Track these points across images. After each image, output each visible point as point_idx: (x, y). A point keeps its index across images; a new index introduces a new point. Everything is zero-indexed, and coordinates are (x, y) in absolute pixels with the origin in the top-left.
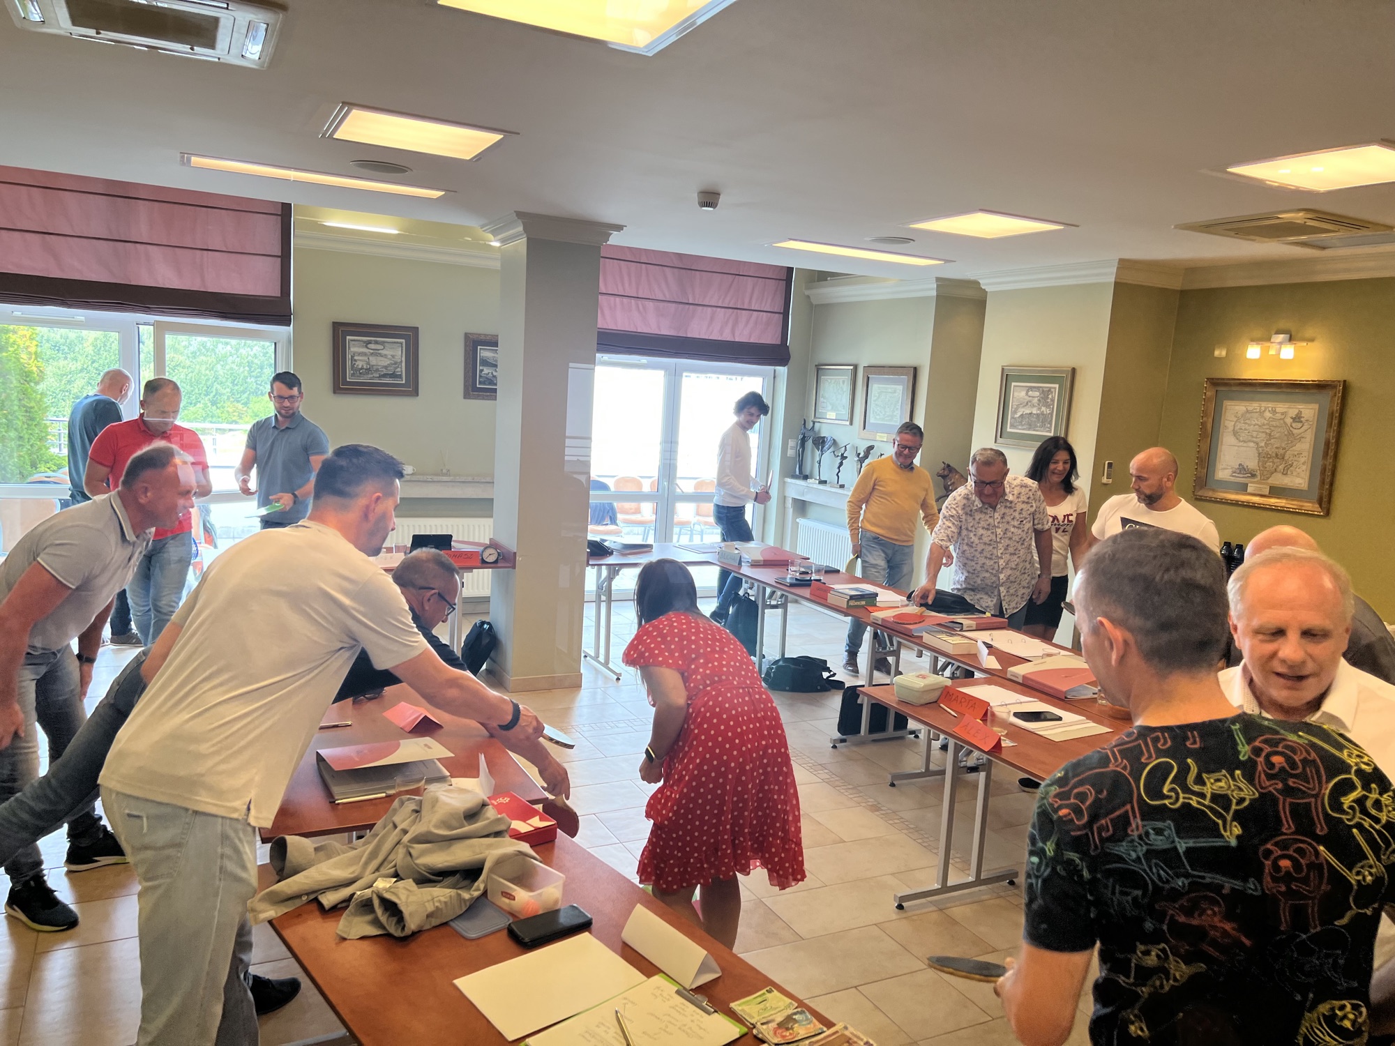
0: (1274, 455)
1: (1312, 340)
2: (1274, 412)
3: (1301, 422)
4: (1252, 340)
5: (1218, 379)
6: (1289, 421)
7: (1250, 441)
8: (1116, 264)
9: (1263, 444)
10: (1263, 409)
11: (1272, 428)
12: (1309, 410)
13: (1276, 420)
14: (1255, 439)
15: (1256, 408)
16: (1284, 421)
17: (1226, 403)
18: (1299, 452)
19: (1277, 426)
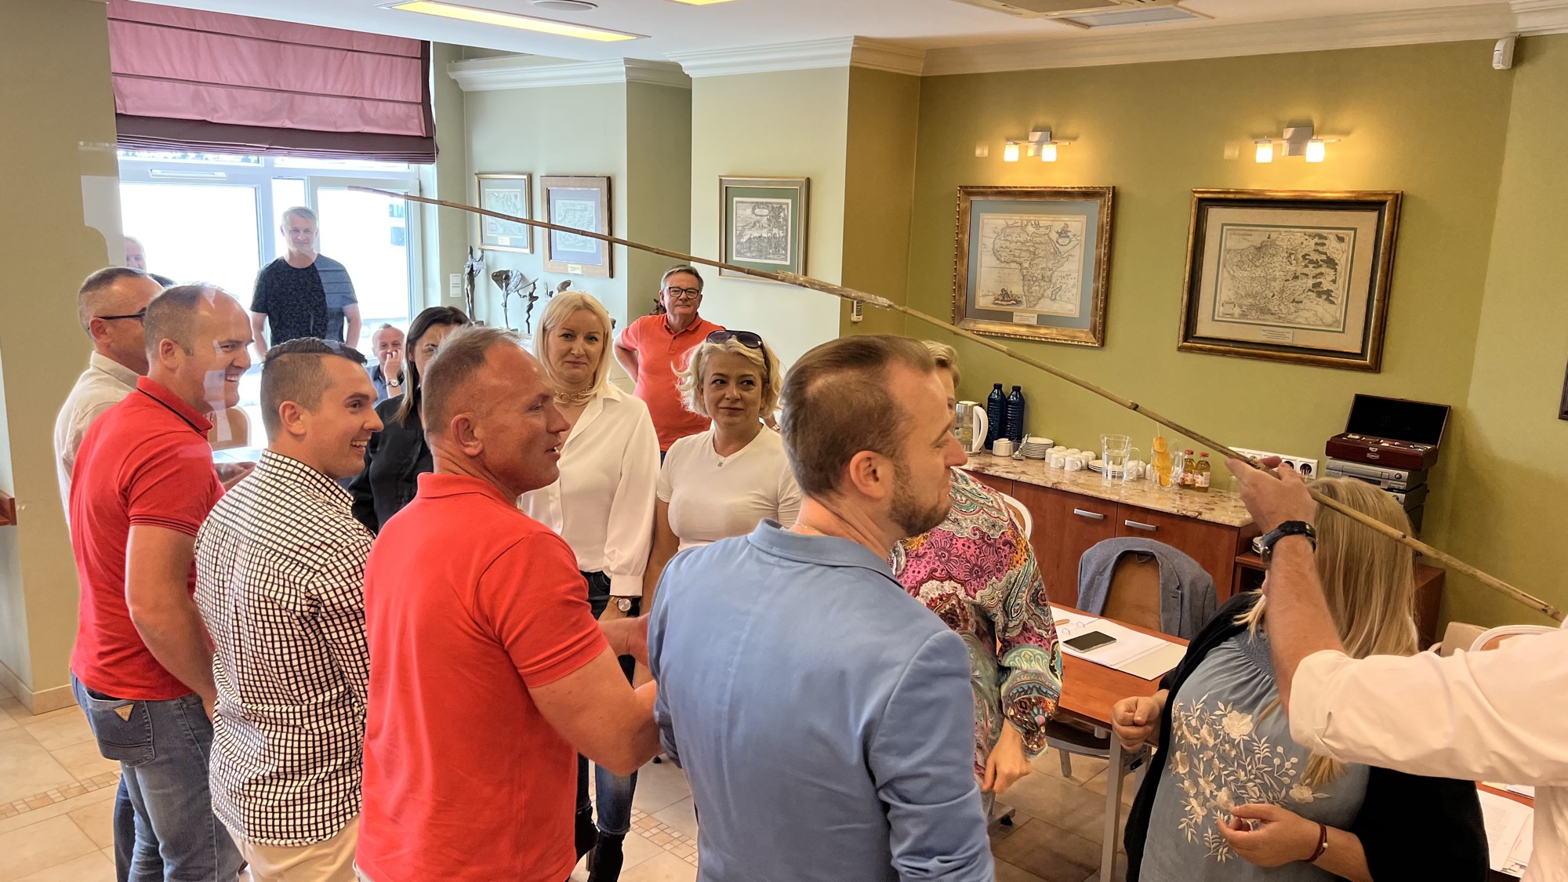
0: (1040, 277)
1: (1074, 138)
2: (1037, 226)
3: (1069, 237)
4: (1008, 139)
5: (972, 187)
7: (1012, 262)
8: (851, 44)
9: (1026, 265)
10: (1025, 222)
11: (1036, 245)
12: (1076, 223)
13: (1041, 235)
14: (1017, 259)
15: (1016, 221)
16: (1048, 236)
17: (982, 216)
18: (1068, 274)
19: (1041, 243)
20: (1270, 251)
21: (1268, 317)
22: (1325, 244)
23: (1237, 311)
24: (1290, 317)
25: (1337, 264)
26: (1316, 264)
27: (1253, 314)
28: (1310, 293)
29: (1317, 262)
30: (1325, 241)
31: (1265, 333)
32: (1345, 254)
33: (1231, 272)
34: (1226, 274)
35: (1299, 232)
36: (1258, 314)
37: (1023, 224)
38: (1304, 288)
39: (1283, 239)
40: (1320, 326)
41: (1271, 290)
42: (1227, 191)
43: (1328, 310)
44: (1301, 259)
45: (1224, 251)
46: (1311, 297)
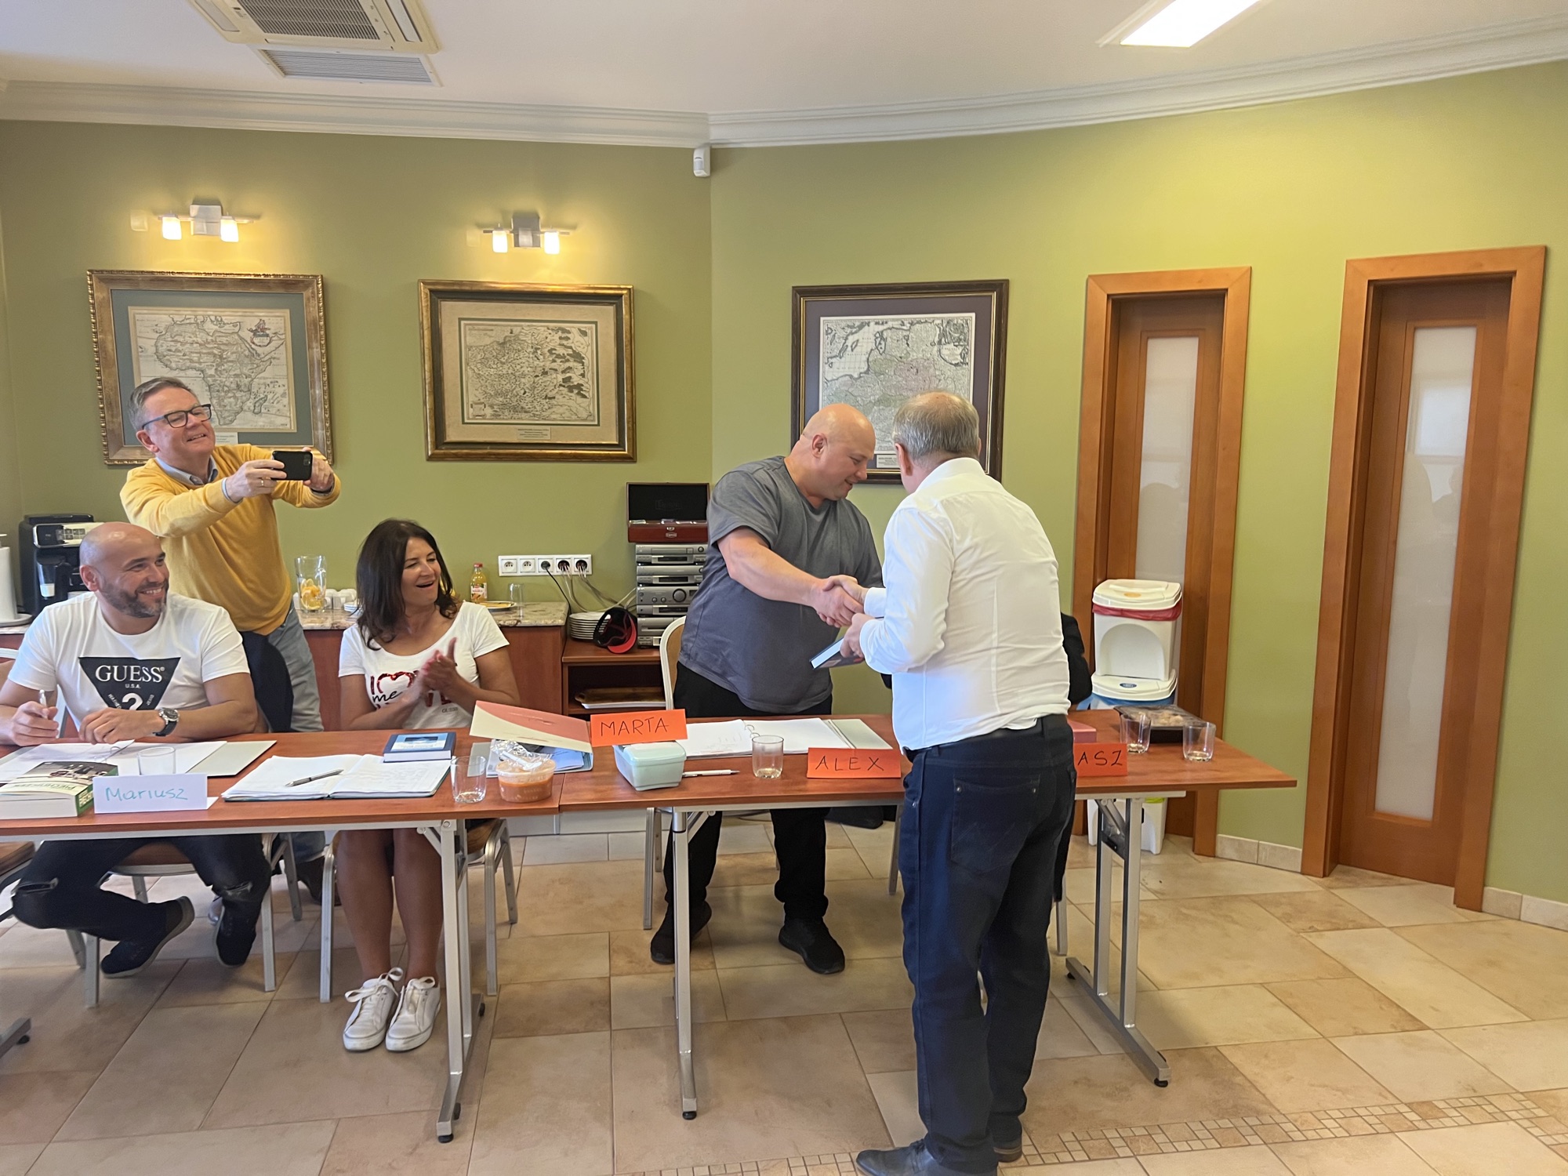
0: (233, 386)
1: (258, 217)
3: (267, 335)
4: (166, 212)
5: (111, 272)
6: (248, 336)
7: (188, 368)
9: (212, 372)
10: (201, 318)
11: (222, 347)
12: (277, 320)
13: (227, 335)
14: (197, 365)
15: (187, 317)
16: (239, 336)
17: (132, 311)
18: (272, 380)
19: (229, 343)
20: (515, 346)
21: (524, 415)
23: (488, 411)
24: (544, 414)
25: (583, 358)
26: (563, 358)
27: (506, 413)
28: (561, 388)
29: (564, 356)
30: (569, 335)
31: (523, 432)
32: (590, 347)
33: (475, 369)
34: (470, 372)
35: (542, 326)
36: (512, 412)
37: (199, 321)
38: (555, 383)
39: (526, 334)
40: (575, 420)
41: (522, 387)
42: (461, 283)
43: (582, 405)
44: (548, 354)
45: (465, 348)
46: (564, 392)
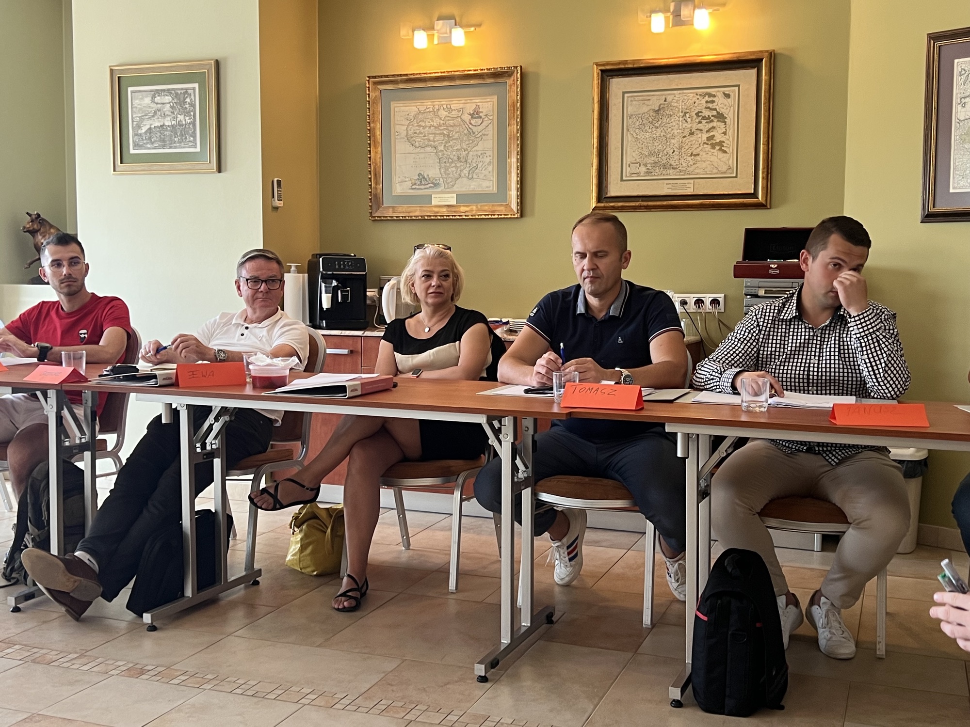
4: (416, 28)
5: (382, 77)
7: (427, 146)
9: (442, 148)
10: (437, 107)
11: (450, 128)
12: (487, 103)
13: (453, 118)
14: (432, 143)
15: (428, 107)
16: (461, 118)
17: (393, 105)
18: (483, 152)
19: (455, 125)
20: (668, 112)
21: (672, 171)
22: (713, 102)
23: (643, 169)
24: (689, 169)
25: (726, 118)
26: (708, 119)
27: (657, 171)
28: (705, 146)
29: (709, 117)
30: (714, 99)
31: (670, 186)
32: (732, 108)
33: (634, 134)
34: (630, 139)
35: (691, 93)
36: (662, 169)
37: (435, 110)
38: (700, 142)
39: (678, 101)
40: (717, 173)
41: (671, 147)
42: (625, 62)
43: (722, 160)
44: (695, 116)
45: (627, 117)
46: (707, 149)
